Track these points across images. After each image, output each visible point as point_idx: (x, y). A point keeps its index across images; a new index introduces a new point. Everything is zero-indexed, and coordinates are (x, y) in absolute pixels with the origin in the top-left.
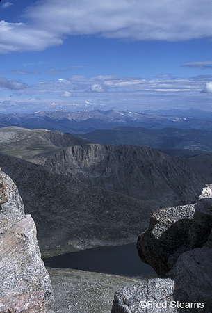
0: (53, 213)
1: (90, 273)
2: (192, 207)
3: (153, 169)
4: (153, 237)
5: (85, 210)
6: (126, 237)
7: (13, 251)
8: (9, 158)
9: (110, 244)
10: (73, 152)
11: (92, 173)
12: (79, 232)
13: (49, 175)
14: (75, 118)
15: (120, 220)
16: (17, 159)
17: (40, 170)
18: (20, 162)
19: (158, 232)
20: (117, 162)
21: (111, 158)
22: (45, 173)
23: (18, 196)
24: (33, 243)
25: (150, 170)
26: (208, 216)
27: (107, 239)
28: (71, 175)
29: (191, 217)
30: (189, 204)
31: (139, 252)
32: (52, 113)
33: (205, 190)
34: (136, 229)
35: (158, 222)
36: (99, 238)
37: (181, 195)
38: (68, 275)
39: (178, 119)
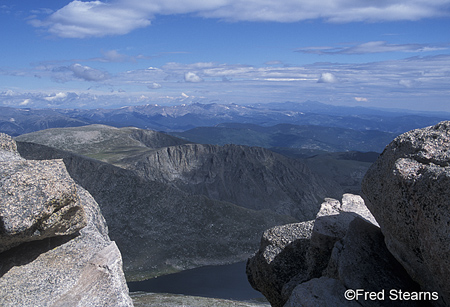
0: (147, 228)
1: (193, 297)
2: (310, 225)
3: (265, 172)
4: (264, 261)
5: (185, 224)
6: (236, 253)
7: (94, 287)
8: (92, 163)
9: (217, 262)
10: (169, 154)
11: (193, 179)
12: (179, 249)
13: (141, 182)
14: (170, 114)
15: (227, 234)
16: (101, 163)
17: (130, 177)
18: (105, 167)
19: (270, 255)
20: (223, 165)
21: (215, 160)
22: (136, 179)
23: (100, 216)
24: (118, 277)
25: (262, 174)
26: (327, 238)
27: (212, 257)
28: (167, 181)
29: (308, 236)
30: (306, 221)
31: (249, 277)
32: (143, 108)
33: (323, 206)
34: (246, 244)
35: (270, 243)
36: (203, 255)
37: (299, 202)
38: (166, 301)
39: (294, 113)
